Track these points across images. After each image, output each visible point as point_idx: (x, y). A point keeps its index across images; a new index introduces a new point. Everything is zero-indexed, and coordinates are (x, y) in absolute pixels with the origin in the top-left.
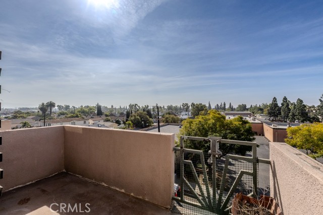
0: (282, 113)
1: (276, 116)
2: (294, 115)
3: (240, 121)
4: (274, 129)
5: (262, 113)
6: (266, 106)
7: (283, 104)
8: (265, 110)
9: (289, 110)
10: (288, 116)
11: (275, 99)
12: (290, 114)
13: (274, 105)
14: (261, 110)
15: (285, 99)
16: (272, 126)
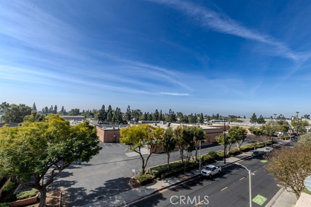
0: (108, 117)
1: (103, 120)
2: (115, 119)
3: (87, 127)
4: (105, 130)
5: (93, 117)
6: (95, 112)
7: (108, 111)
8: (95, 115)
9: (112, 115)
10: (111, 120)
11: (104, 107)
12: (113, 118)
13: (103, 111)
14: (92, 114)
15: (110, 107)
16: (103, 128)
